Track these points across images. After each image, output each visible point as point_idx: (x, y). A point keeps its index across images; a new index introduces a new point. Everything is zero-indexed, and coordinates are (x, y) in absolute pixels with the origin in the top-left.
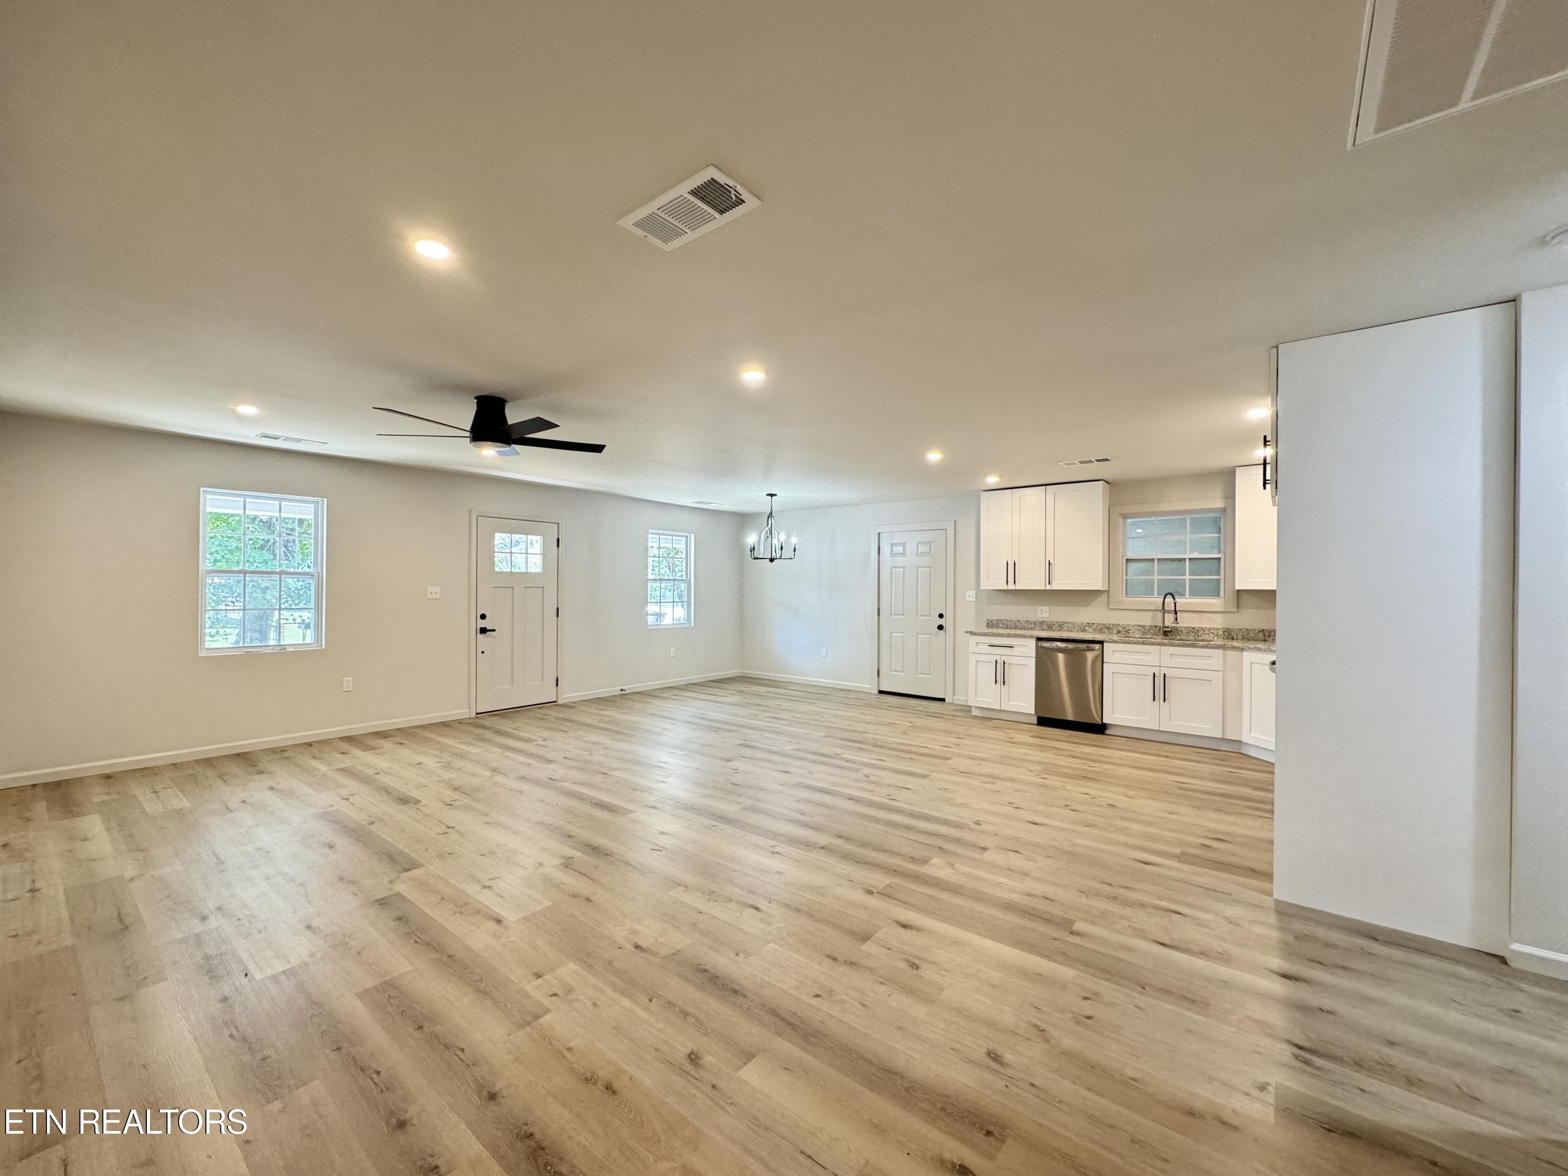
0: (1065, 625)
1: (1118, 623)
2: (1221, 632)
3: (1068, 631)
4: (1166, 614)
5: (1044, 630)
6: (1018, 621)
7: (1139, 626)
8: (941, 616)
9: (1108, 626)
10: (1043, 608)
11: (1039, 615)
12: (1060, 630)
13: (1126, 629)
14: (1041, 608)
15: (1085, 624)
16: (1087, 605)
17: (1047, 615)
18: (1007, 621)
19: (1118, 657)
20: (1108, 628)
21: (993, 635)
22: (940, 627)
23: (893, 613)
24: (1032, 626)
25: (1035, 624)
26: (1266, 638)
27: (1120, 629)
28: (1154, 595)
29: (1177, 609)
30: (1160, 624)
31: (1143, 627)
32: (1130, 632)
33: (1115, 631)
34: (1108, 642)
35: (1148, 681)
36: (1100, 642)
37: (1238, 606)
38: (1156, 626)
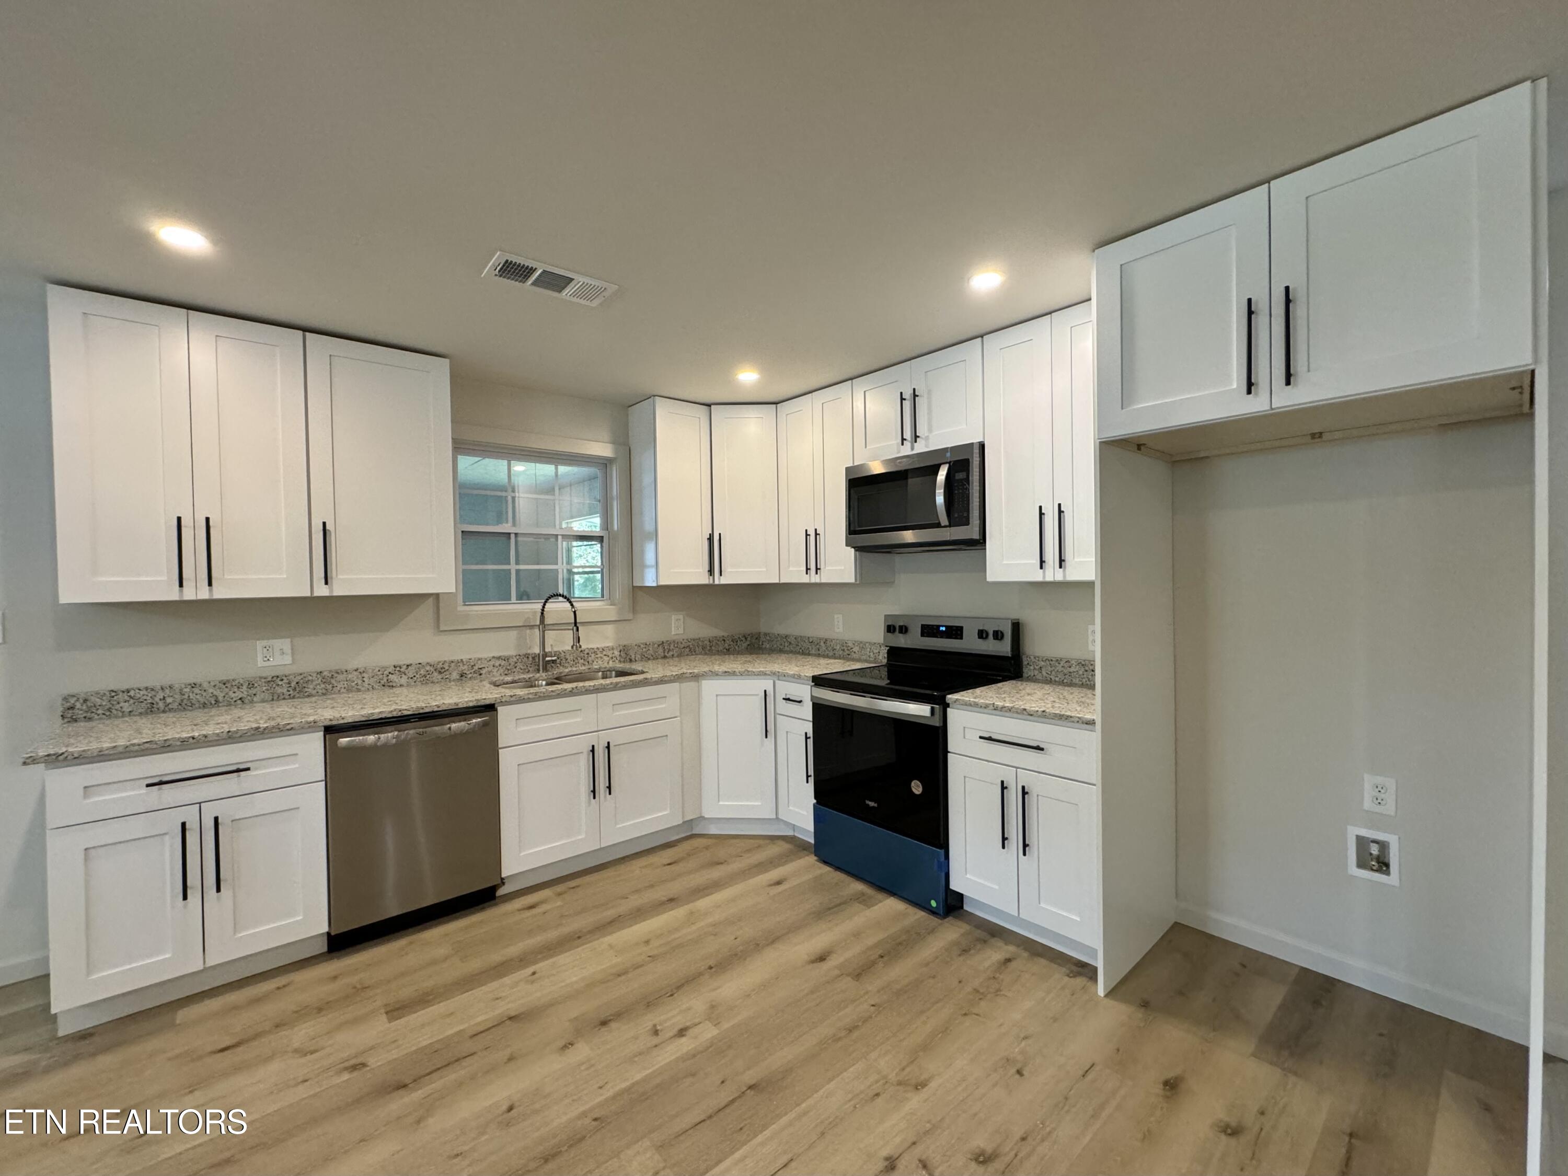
0: (340, 677)
1: (459, 658)
2: (617, 653)
6: (194, 685)
7: (499, 658)
9: (440, 665)
10: (271, 642)
11: (260, 663)
12: (330, 692)
13: (476, 668)
14: (265, 643)
15: (391, 669)
16: (390, 627)
17: (288, 660)
19: (527, 730)
20: (440, 671)
24: (244, 692)
25: (251, 685)
26: (666, 654)
27: (465, 669)
28: (510, 600)
29: (578, 621)
30: (537, 650)
31: (507, 659)
32: (483, 672)
33: (455, 675)
34: (504, 703)
35: (584, 762)
36: (490, 708)
37: (634, 610)
38: (527, 656)
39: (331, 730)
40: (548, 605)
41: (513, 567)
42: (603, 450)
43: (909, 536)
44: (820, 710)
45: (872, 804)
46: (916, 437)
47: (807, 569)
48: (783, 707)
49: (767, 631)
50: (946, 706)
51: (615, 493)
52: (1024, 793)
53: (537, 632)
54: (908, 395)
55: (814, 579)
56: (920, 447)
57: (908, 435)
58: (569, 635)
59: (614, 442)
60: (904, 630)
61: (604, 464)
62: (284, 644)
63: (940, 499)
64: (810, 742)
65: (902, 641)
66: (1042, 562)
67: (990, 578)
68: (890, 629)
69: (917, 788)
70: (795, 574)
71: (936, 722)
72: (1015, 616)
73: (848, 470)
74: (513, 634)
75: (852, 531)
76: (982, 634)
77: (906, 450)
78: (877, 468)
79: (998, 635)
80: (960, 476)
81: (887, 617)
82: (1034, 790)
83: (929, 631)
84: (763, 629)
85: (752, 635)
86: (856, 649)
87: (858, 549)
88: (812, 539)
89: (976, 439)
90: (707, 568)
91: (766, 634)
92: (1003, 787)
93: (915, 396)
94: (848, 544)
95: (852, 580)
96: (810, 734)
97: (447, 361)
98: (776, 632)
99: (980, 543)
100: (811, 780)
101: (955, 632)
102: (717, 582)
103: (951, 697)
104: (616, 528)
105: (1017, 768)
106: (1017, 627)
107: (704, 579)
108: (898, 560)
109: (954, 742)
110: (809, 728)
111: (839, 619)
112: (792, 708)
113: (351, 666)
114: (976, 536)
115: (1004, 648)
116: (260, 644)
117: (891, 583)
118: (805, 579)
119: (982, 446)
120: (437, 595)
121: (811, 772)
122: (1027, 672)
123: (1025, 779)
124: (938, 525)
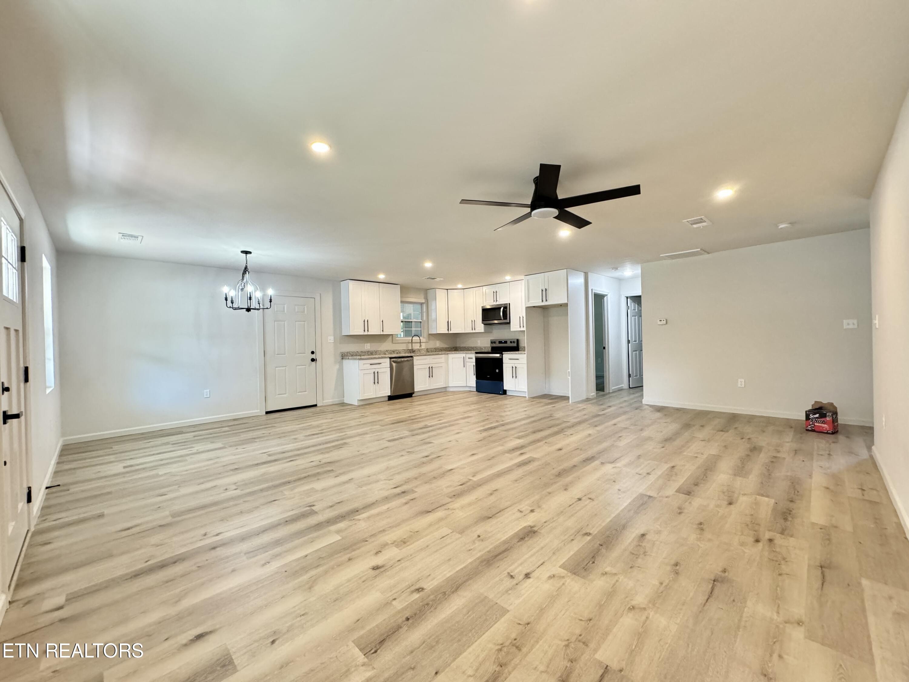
1: (396, 349)
2: (426, 350)
3: (379, 355)
4: (413, 344)
5: (369, 355)
6: (357, 352)
7: (404, 350)
8: (313, 353)
11: (366, 348)
12: (376, 355)
15: (386, 351)
16: (384, 342)
18: (352, 352)
19: (418, 362)
20: (394, 352)
21: (372, 359)
22: (313, 360)
23: (276, 354)
25: (365, 353)
26: (436, 351)
27: (398, 351)
30: (410, 348)
33: (396, 353)
34: (415, 356)
35: (428, 369)
36: (412, 357)
37: (429, 340)
38: (408, 349)
39: (391, 358)
40: (413, 338)
41: (413, 329)
42: (423, 301)
43: (496, 322)
44: (477, 359)
45: (489, 376)
46: (497, 301)
47: (472, 329)
48: (468, 360)
49: (459, 346)
50: (502, 354)
51: (424, 311)
52: (516, 368)
53: (410, 344)
54: (495, 292)
55: (474, 331)
56: (498, 303)
57: (495, 300)
58: (419, 344)
59: (424, 299)
60: (495, 343)
61: (422, 304)
62: (369, 344)
63: (501, 314)
64: (475, 367)
65: (494, 345)
66: (520, 327)
67: (511, 330)
68: (492, 343)
69: (497, 371)
70: (469, 330)
71: (501, 357)
72: (517, 338)
73: (482, 307)
74: (405, 344)
75: (483, 320)
76: (511, 342)
77: (495, 303)
78: (488, 307)
79: (514, 342)
80: (505, 310)
81: (491, 340)
82: (517, 367)
83: (500, 342)
84: (458, 346)
85: (455, 347)
86: (483, 348)
87: (484, 324)
88: (473, 322)
89: (508, 302)
90: (447, 329)
91: (459, 347)
92: (513, 367)
93: (496, 292)
94: (482, 323)
95: (483, 331)
96: (475, 365)
97: (399, 286)
98: (462, 346)
99: (509, 323)
100: (475, 375)
101: (506, 342)
102: (450, 333)
103: (503, 353)
104: (425, 319)
105: (515, 364)
106: (518, 340)
107: (447, 332)
108: (493, 326)
109: (504, 361)
110: (474, 364)
111: (479, 341)
112: (471, 360)
113: (379, 350)
114: (508, 322)
115: (515, 345)
116: (366, 344)
117: (491, 332)
118: (472, 332)
119: (509, 304)
120: (392, 335)
121: (475, 373)
122: (520, 350)
123: (516, 365)
124: (501, 319)
